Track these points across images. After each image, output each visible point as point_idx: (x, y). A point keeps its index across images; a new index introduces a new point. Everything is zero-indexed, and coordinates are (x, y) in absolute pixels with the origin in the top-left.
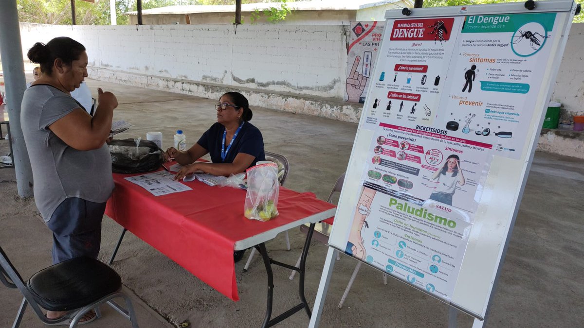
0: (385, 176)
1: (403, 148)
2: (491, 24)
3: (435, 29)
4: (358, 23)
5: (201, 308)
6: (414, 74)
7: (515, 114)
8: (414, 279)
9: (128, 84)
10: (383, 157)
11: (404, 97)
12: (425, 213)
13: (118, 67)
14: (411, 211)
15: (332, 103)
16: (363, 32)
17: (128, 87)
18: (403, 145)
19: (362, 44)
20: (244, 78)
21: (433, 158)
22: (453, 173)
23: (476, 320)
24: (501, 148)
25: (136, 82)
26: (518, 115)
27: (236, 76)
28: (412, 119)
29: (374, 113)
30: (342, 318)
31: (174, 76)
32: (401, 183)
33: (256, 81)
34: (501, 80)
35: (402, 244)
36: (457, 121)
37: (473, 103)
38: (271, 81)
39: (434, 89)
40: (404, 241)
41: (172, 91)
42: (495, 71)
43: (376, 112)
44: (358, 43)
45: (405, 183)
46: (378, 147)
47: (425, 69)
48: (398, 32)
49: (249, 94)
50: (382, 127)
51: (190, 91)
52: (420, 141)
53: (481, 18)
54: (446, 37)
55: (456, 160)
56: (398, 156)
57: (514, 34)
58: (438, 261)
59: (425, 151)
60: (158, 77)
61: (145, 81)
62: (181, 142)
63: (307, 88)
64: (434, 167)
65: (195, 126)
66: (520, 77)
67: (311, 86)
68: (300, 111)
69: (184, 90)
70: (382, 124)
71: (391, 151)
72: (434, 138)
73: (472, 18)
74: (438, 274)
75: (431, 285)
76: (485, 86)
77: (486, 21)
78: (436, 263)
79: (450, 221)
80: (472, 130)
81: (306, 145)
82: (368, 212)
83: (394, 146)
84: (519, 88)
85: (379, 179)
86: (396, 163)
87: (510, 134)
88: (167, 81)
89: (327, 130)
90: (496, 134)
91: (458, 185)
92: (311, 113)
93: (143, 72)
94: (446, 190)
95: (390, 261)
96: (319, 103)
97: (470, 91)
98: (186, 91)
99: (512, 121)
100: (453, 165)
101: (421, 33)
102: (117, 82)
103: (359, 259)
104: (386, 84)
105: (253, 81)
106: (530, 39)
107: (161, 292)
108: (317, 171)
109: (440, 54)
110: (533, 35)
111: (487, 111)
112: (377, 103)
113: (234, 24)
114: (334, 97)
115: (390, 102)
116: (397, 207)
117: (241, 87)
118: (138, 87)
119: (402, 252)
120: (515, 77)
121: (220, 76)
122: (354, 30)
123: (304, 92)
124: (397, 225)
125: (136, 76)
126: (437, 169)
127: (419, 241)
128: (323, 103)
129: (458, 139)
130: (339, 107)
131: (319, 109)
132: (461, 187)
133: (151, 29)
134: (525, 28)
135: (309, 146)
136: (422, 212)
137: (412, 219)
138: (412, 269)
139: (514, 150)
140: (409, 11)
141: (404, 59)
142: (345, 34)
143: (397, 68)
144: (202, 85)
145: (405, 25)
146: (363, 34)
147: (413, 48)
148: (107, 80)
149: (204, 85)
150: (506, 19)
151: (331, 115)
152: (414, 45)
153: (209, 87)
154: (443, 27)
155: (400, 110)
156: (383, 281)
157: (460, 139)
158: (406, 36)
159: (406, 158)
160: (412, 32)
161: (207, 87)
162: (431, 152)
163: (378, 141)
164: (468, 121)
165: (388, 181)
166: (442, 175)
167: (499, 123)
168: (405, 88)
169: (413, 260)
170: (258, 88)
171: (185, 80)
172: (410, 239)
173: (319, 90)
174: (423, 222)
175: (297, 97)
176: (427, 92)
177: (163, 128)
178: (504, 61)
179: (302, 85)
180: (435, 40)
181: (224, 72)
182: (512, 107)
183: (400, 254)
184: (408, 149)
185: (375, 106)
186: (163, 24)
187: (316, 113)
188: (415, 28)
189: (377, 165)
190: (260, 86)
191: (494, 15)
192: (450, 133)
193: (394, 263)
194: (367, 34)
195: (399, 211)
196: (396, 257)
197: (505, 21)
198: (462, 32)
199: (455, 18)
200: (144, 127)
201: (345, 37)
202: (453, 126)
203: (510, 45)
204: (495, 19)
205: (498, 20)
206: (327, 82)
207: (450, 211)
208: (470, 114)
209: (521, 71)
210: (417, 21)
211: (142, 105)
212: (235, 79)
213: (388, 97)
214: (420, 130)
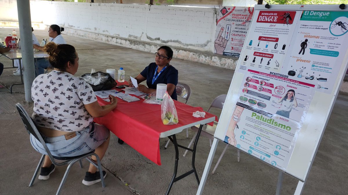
0: (250, 100)
1: (261, 84)
2: (318, 16)
3: (284, 17)
4: (224, 7)
5: (134, 170)
6: (270, 42)
7: (329, 68)
8: (264, 158)
9: (84, 38)
10: (249, 89)
11: (264, 55)
12: (273, 122)
13: (78, 27)
14: (264, 120)
15: (206, 55)
16: (226, 13)
17: (84, 40)
18: (262, 83)
19: (225, 20)
20: (153, 37)
21: (279, 91)
22: (290, 100)
23: (300, 182)
24: (320, 87)
25: (89, 37)
26: (331, 69)
27: (149, 36)
28: (268, 68)
29: (245, 64)
30: (214, 179)
31: (112, 34)
32: (259, 104)
33: (160, 39)
34: (322, 48)
35: (258, 138)
36: (295, 70)
37: (305, 61)
38: (170, 40)
39: (282, 52)
40: (260, 137)
41: (110, 43)
42: (319, 43)
43: (246, 63)
44: (223, 19)
45: (262, 104)
46: (246, 83)
47: (277, 40)
48: (262, 17)
49: (156, 47)
50: (249, 72)
51: (121, 43)
52: (272, 81)
53: (312, 12)
54: (291, 21)
55: (293, 93)
56: (258, 89)
57: (332, 23)
58: (279, 149)
59: (275, 87)
60: (102, 34)
61: (94, 36)
62: (122, 75)
63: (191, 45)
64: (280, 96)
65: (124, 65)
66: (333, 48)
67: (193, 44)
68: (186, 58)
69: (117, 43)
70: (249, 70)
71: (254, 86)
72: (280, 79)
73: (307, 12)
74: (279, 156)
75: (274, 161)
76: (312, 51)
77: (315, 14)
78: (278, 150)
79: (288, 127)
80: (303, 76)
81: (190, 79)
82: (239, 120)
83: (256, 83)
84: (333, 54)
85: (246, 101)
86: (257, 93)
87: (326, 79)
88: (107, 37)
89: (202, 70)
90: (318, 79)
91: (293, 107)
92: (193, 60)
93: (93, 31)
94: (286, 109)
95: (250, 147)
96: (198, 54)
97: (303, 54)
98: (119, 43)
99: (327, 72)
100: (291, 95)
101: (276, 19)
102: (78, 36)
103: (232, 146)
104: (253, 48)
105: (159, 39)
106: (341, 26)
107: (110, 160)
108: (196, 94)
109: (287, 32)
110: (343, 24)
111: (313, 66)
112: (247, 58)
113: (149, 5)
114: (207, 51)
115: (255, 58)
116: (256, 118)
117: (152, 43)
118: (90, 40)
119: (258, 143)
120: (331, 47)
121: (139, 36)
122: (221, 11)
123: (189, 47)
124: (255, 127)
125: (89, 33)
126: (281, 97)
127: (268, 137)
128: (201, 54)
129: (295, 81)
130: (210, 57)
131: (198, 57)
132: (295, 108)
133: (99, 5)
134: (338, 20)
135: (192, 80)
136: (271, 121)
137: (265, 124)
138: (263, 153)
139: (328, 89)
140: (270, 6)
141: (264, 33)
142: (216, 13)
143: (260, 38)
144: (128, 40)
145: (266, 14)
146: (227, 14)
147: (270, 27)
148: (71, 35)
149: (129, 40)
150: (327, 14)
151: (205, 61)
152: (271, 26)
153: (133, 41)
154: (289, 16)
155: (261, 63)
156: (237, 160)
157: (296, 81)
158: (266, 21)
159: (263, 90)
160: (270, 18)
161: (131, 42)
162: (278, 87)
163: (247, 80)
164: (301, 71)
165: (251, 103)
166: (284, 101)
167: (320, 73)
168: (264, 50)
169: (264, 148)
170: (162, 43)
171: (118, 37)
172: (263, 136)
173: (198, 46)
174: (271, 127)
175: (185, 50)
176: (277, 53)
177: (106, 65)
178: (325, 38)
179: (188, 43)
180: (284, 24)
181: (142, 33)
182: (328, 64)
183: (257, 144)
184: (264, 85)
185: (246, 60)
186: (106, 3)
187: (196, 60)
188: (272, 16)
189: (245, 93)
190: (163, 42)
191: (320, 11)
192: (290, 77)
193: (253, 149)
194: (229, 14)
195: (258, 120)
196: (254, 145)
197: (327, 15)
198: (300, 20)
199: (296, 11)
200: (94, 64)
201: (215, 15)
202: (292, 73)
203: (329, 29)
204: (321, 14)
205: (322, 14)
206: (203, 42)
207: (288, 121)
208: (303, 67)
209: (334, 44)
210: (274, 12)
211: (92, 51)
212: (148, 38)
213: (254, 55)
214: (272, 74)
